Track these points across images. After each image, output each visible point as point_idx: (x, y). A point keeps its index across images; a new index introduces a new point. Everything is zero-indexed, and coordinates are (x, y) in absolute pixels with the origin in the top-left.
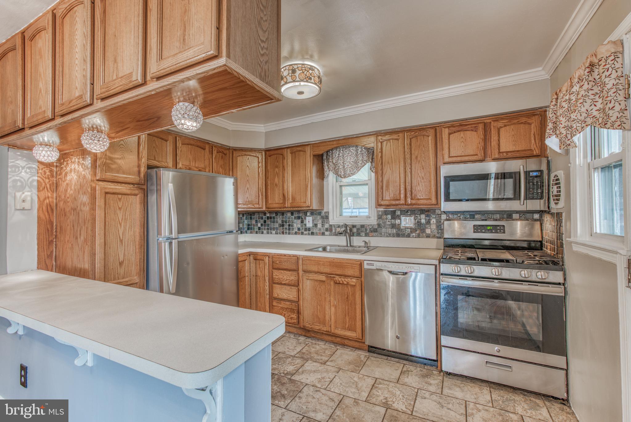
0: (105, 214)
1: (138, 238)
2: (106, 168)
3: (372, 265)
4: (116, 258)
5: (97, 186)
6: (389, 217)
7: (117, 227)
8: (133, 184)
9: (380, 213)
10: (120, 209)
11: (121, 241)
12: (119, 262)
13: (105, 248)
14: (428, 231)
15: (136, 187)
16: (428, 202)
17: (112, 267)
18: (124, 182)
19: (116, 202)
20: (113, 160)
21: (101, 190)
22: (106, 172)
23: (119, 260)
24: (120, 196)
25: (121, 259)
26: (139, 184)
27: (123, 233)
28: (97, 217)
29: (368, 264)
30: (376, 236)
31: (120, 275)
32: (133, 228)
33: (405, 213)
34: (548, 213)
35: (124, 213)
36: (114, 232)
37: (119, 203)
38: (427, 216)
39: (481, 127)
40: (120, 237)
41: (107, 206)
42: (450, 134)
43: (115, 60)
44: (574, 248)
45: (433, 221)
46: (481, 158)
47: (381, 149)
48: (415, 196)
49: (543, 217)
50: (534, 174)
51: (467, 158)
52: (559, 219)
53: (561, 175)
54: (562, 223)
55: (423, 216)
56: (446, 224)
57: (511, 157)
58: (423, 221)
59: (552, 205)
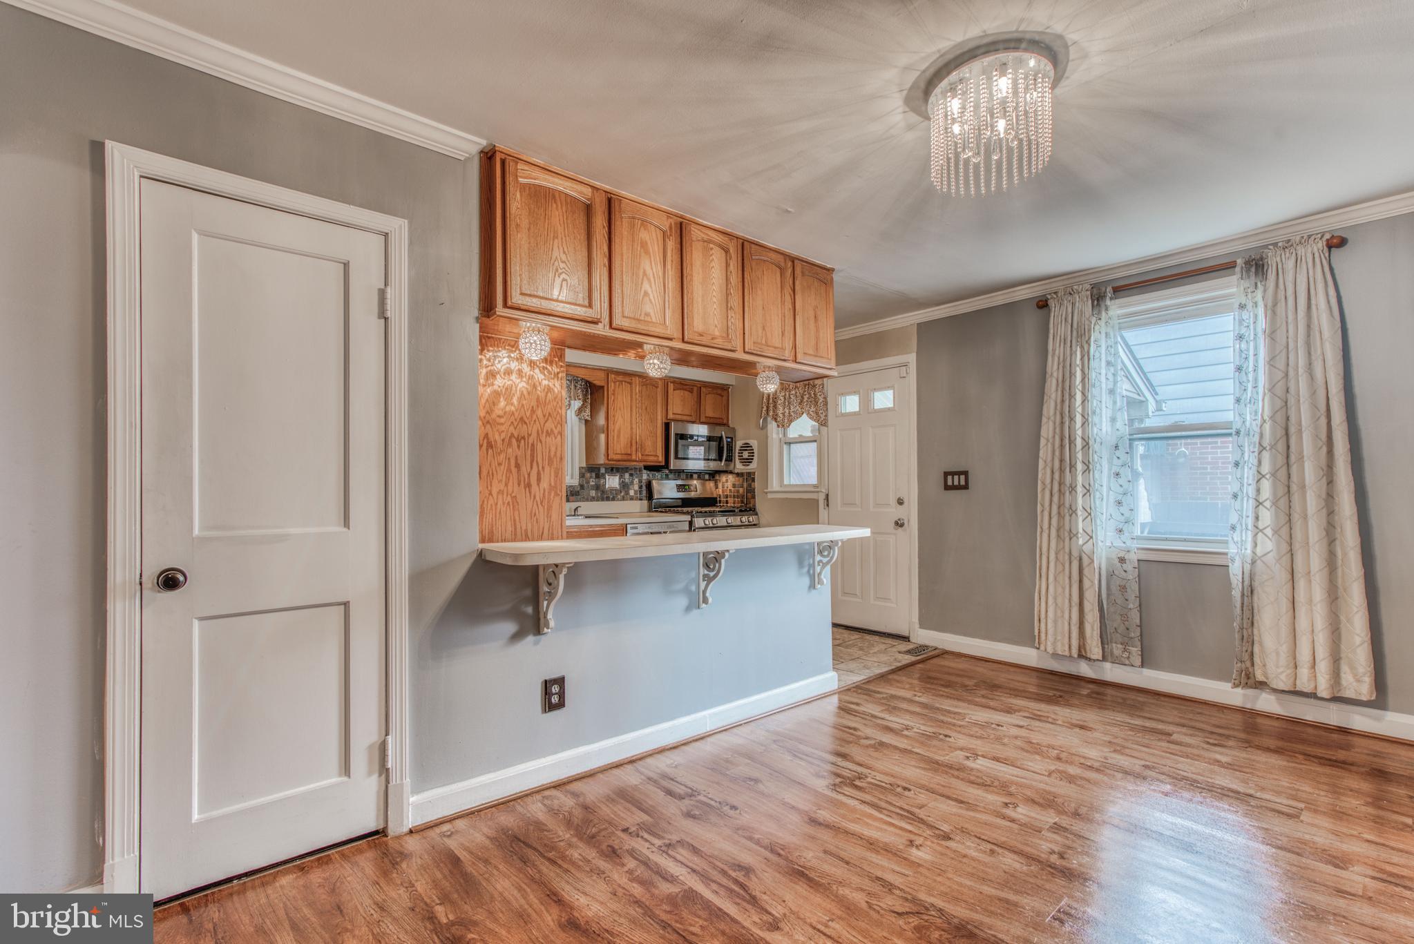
3: (636, 528)
6: (594, 475)
9: (583, 470)
14: (632, 493)
16: (655, 459)
29: (632, 528)
30: (578, 501)
33: (612, 470)
34: (731, 472)
38: (631, 475)
39: (695, 389)
42: (674, 390)
43: (764, 329)
44: (770, 496)
45: (636, 481)
46: (694, 419)
47: (614, 391)
48: (645, 450)
49: (717, 477)
50: (729, 440)
51: (685, 418)
52: (750, 477)
53: (754, 443)
54: (753, 480)
55: (627, 475)
56: (654, 483)
57: (712, 423)
58: (627, 480)
59: (739, 467)
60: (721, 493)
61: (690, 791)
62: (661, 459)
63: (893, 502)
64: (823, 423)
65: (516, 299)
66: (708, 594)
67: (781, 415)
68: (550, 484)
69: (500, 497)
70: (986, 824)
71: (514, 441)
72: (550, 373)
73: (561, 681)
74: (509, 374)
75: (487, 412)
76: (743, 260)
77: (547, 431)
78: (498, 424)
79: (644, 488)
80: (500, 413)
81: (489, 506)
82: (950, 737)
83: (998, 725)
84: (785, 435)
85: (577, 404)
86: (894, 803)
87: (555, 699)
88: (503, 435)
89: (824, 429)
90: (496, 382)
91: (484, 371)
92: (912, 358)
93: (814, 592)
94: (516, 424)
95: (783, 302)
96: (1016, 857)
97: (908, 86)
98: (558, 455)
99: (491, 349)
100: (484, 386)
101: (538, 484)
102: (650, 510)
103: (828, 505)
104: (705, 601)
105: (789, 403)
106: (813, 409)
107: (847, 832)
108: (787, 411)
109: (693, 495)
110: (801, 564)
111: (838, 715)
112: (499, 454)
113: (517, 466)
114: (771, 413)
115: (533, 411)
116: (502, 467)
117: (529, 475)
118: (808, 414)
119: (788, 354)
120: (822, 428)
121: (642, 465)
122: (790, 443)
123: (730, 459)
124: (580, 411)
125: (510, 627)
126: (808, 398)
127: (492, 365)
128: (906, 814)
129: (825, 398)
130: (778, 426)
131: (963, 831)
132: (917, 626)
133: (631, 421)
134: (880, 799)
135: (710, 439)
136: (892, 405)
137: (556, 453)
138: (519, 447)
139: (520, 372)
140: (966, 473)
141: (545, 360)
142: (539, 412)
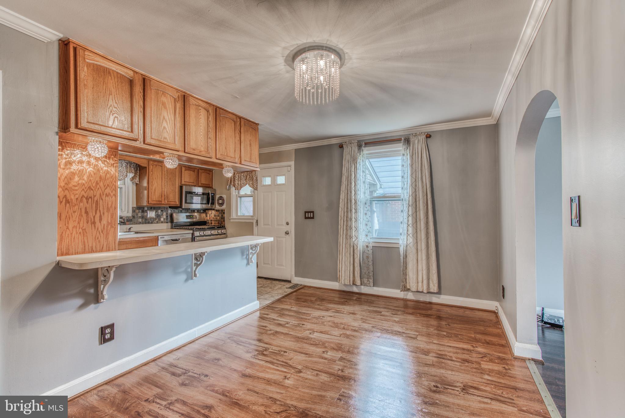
3: (163, 238)
6: (141, 211)
9: (135, 209)
14: (162, 219)
16: (175, 203)
29: (161, 238)
30: (131, 224)
33: (151, 208)
34: (214, 209)
38: (162, 211)
39: (196, 170)
42: (185, 170)
43: (226, 148)
44: (232, 221)
45: (165, 214)
46: (195, 185)
47: (152, 170)
48: (169, 199)
49: (207, 211)
50: (212, 195)
51: (190, 184)
52: (223, 212)
53: (224, 196)
54: (224, 213)
55: (160, 211)
56: (174, 215)
57: (204, 186)
58: (159, 213)
59: (217, 207)
60: (209, 219)
61: (184, 371)
62: (178, 203)
63: (284, 223)
64: (256, 189)
65: (84, 123)
66: (196, 273)
67: (237, 184)
68: (108, 222)
69: (74, 230)
70: (315, 362)
71: (84, 199)
72: (108, 163)
73: (112, 326)
74: (81, 163)
75: (66, 184)
76: (216, 116)
77: (106, 194)
78: (74, 190)
79: (169, 217)
80: (75, 184)
81: (67, 235)
82: (304, 325)
83: (323, 317)
84: (239, 193)
85: (131, 175)
86: (280, 359)
87: (108, 336)
88: (77, 196)
89: (256, 191)
90: (72, 167)
91: (64, 161)
92: (292, 163)
93: (249, 266)
94: (85, 190)
95: (235, 137)
96: (326, 375)
97: (286, 55)
98: (113, 206)
99: (69, 149)
100: (64, 169)
101: (100, 222)
102: (172, 228)
103: (257, 225)
104: (195, 275)
105: (241, 179)
106: (251, 182)
107: (258, 378)
108: (240, 183)
109: (194, 220)
110: (243, 254)
111: (259, 321)
112: (74, 206)
113: (86, 212)
114: (232, 183)
115: (97, 183)
116: (76, 213)
117: (94, 217)
118: (249, 185)
119: (237, 160)
120: (255, 191)
121: (168, 206)
122: (241, 197)
123: (213, 203)
124: (133, 179)
125: (79, 301)
126: (249, 178)
127: (69, 158)
128: (284, 364)
129: (257, 178)
130: (236, 189)
131: (307, 367)
132: (294, 276)
133: (162, 185)
134: (274, 359)
135: (203, 194)
136: (284, 183)
137: (112, 205)
138: (87, 202)
139: (89, 163)
140: (313, 212)
141: (106, 157)
142: (101, 184)
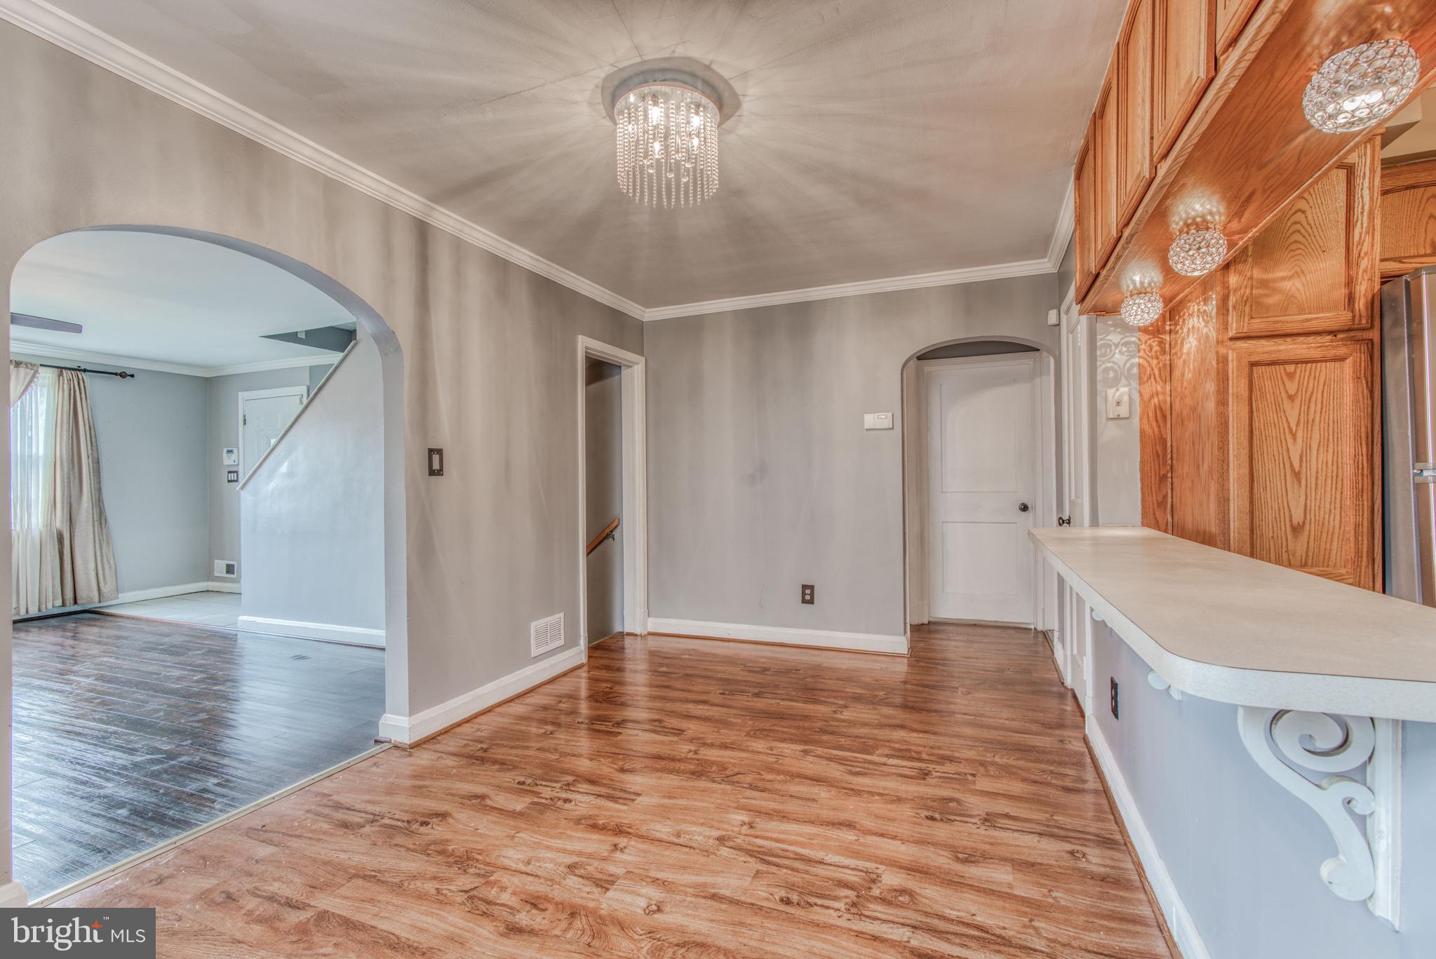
0: (1251, 412)
1: (1348, 470)
2: (1251, 306)
4: (1282, 514)
5: (1230, 352)
7: (1284, 443)
8: (1333, 333)
10: (1291, 398)
11: (1297, 475)
12: (1292, 525)
13: (1252, 488)
15: (1342, 340)
17: (1271, 534)
18: (1300, 331)
19: (1280, 383)
20: (1271, 285)
21: (1239, 361)
22: (1252, 318)
23: (1291, 521)
24: (1291, 368)
25: (1298, 517)
26: (1349, 330)
27: (1301, 457)
28: (1231, 419)
31: (1294, 555)
32: (1331, 445)
35: (1304, 408)
36: (1276, 453)
37: (1288, 383)
40: (1291, 465)
41: (1256, 393)
73: (1116, 688)
